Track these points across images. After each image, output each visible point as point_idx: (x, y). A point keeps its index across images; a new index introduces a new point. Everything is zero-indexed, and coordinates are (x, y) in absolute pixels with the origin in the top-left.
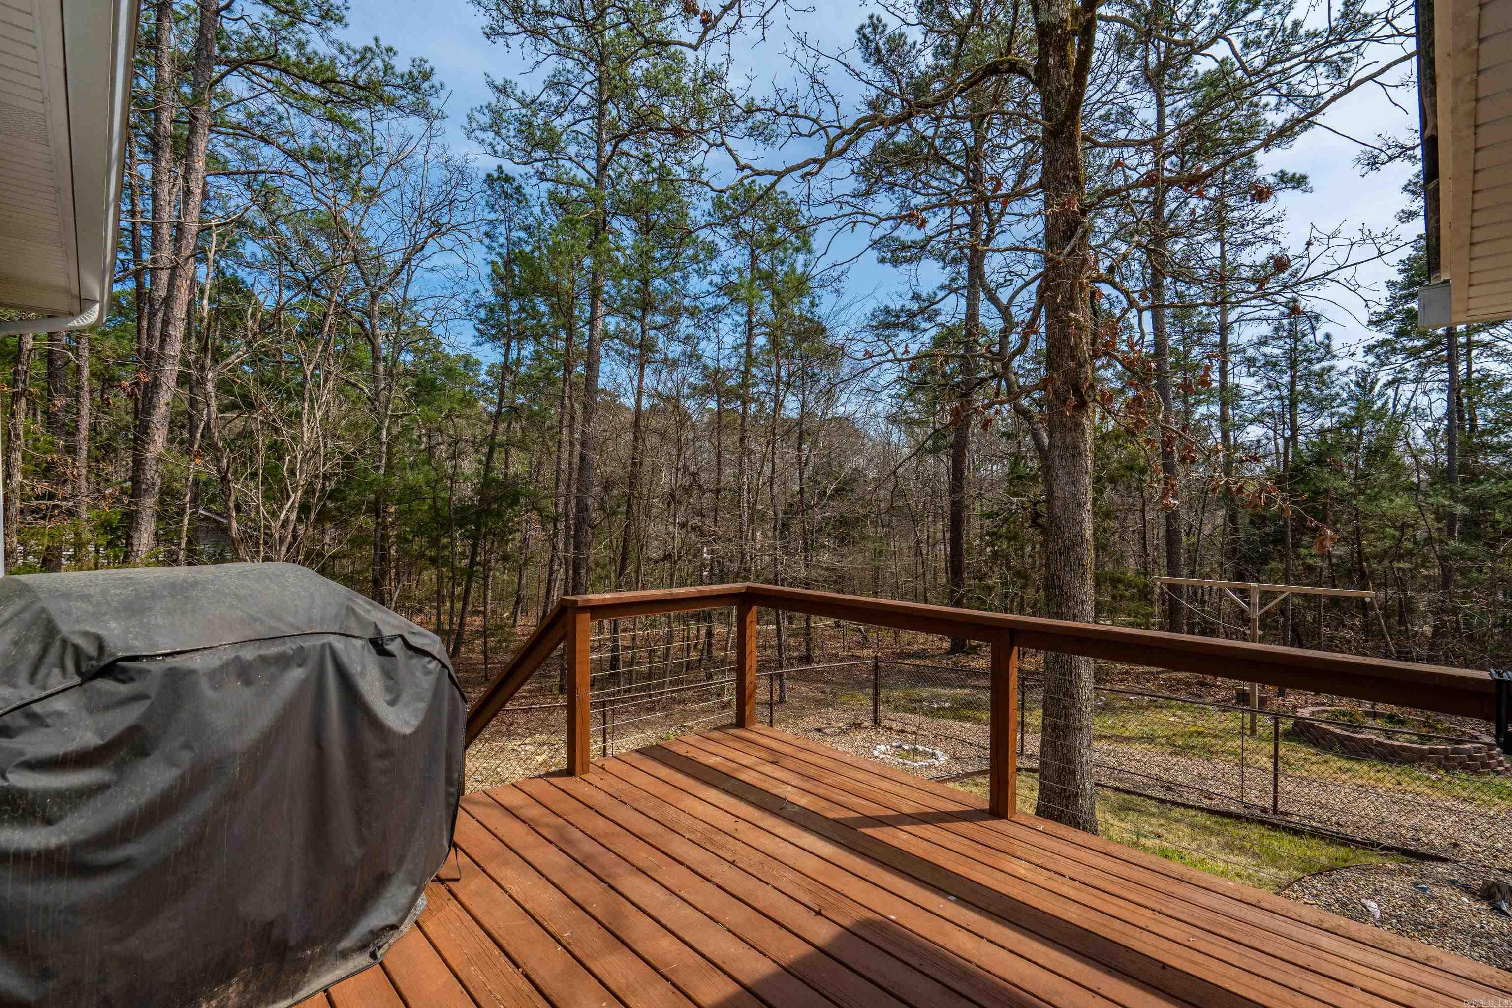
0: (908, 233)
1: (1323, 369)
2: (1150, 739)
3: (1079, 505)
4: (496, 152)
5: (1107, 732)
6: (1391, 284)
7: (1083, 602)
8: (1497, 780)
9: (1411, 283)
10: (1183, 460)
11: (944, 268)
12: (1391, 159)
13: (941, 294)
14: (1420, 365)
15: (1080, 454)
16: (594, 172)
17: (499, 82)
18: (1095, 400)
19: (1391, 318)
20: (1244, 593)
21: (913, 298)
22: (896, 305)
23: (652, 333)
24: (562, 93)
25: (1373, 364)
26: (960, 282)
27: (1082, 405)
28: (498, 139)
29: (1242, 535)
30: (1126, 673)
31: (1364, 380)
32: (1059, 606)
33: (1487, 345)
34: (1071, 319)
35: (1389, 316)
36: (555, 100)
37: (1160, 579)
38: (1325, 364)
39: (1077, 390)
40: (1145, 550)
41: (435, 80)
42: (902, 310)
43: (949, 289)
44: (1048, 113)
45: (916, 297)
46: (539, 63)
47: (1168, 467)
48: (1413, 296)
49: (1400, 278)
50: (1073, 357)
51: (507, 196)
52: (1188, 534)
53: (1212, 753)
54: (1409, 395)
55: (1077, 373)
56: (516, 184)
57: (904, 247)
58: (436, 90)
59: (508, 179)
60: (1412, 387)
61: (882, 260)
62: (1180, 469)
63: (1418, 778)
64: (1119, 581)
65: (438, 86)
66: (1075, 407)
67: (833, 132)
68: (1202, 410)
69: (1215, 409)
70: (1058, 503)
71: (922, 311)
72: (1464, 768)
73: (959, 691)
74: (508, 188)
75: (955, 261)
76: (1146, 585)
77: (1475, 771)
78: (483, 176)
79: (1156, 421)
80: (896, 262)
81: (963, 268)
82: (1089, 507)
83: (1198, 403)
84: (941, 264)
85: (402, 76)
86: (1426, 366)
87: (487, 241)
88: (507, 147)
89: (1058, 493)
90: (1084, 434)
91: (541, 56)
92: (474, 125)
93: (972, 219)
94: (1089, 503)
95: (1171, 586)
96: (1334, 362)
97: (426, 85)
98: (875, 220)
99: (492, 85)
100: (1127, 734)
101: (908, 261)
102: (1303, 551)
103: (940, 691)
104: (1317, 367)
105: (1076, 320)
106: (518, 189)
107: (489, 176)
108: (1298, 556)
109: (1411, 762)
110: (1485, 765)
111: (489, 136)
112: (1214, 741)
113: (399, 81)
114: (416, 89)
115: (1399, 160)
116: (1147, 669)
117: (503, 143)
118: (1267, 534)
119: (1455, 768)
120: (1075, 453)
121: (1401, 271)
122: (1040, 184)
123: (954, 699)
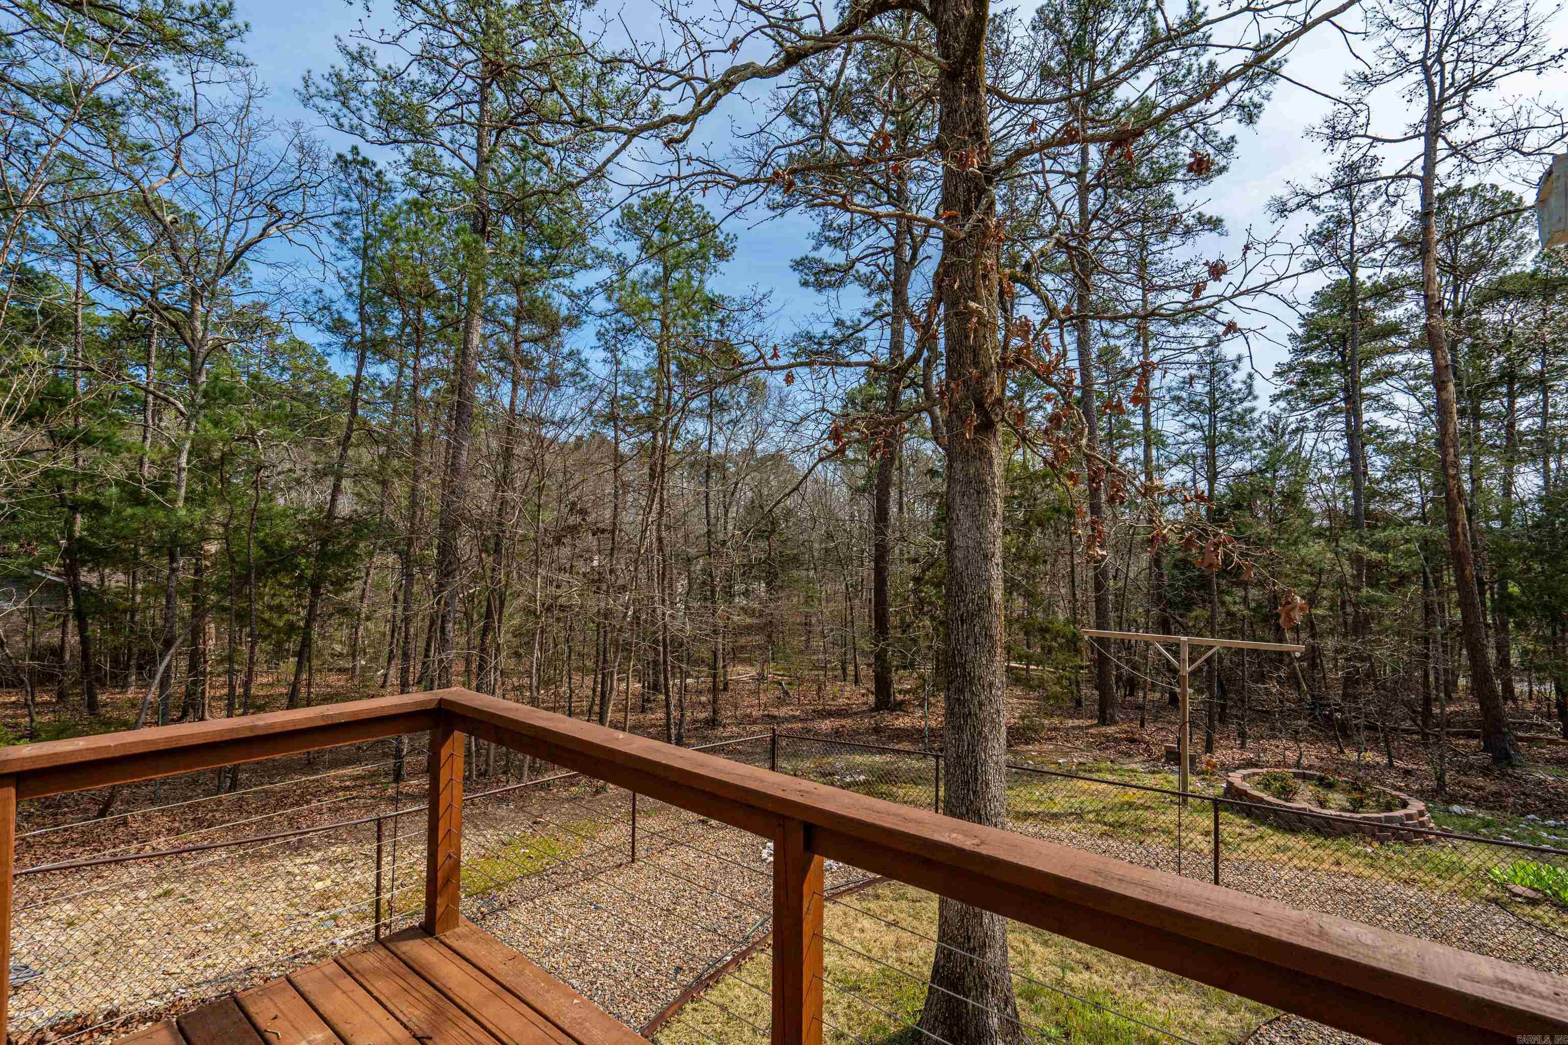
0: (832, 256)
1: (1245, 411)
2: (1079, 816)
3: (986, 557)
4: (341, 125)
5: (1033, 809)
6: (1293, 337)
7: (991, 685)
8: (1432, 851)
9: (1309, 338)
10: (1111, 500)
11: (869, 295)
12: (1299, 206)
13: (865, 321)
14: (1319, 415)
15: (987, 492)
16: (473, 162)
17: (353, 48)
18: (1003, 420)
19: (1294, 369)
20: (1174, 648)
21: (836, 324)
22: (817, 330)
23: (525, 346)
24: (439, 72)
25: (1285, 410)
26: (885, 308)
27: (987, 427)
28: (345, 110)
29: (1166, 580)
30: (1056, 729)
31: (1276, 425)
32: (961, 691)
33: (1376, 398)
34: (972, 312)
35: (1291, 368)
36: (429, 79)
37: (1089, 632)
38: (1246, 404)
39: (980, 405)
40: (1074, 595)
41: (239, 18)
42: (824, 337)
43: (875, 315)
44: (944, 47)
45: (839, 323)
46: (406, 31)
47: (1095, 509)
48: (1313, 349)
49: (1300, 332)
50: (976, 364)
51: (367, 183)
52: (1115, 578)
53: (1143, 831)
54: (1312, 443)
55: (979, 381)
56: (376, 169)
57: (828, 270)
58: (238, 32)
59: (365, 162)
60: (1315, 435)
61: (805, 284)
62: (1107, 511)
63: (1356, 855)
64: (1047, 630)
65: (243, 28)
66: (978, 429)
67: (701, 87)
68: (1127, 453)
69: (1140, 451)
70: (959, 554)
71: (845, 339)
72: (1397, 839)
73: (877, 758)
74: (368, 174)
75: (881, 288)
76: (1074, 634)
77: (1408, 842)
78: (333, 156)
79: (1079, 448)
80: (820, 286)
81: (888, 296)
82: (998, 559)
83: (1123, 446)
84: (867, 291)
85: (192, 9)
86: (1324, 415)
87: (336, 232)
88: (356, 121)
89: (959, 542)
90: (991, 464)
91: (408, 25)
92: (312, 90)
93: (897, 242)
94: (998, 554)
95: (1100, 640)
96: (1254, 404)
97: (225, 24)
98: (732, 183)
99: (344, 50)
100: (1055, 810)
101: (831, 285)
102: (1228, 599)
103: (858, 759)
104: (1239, 409)
105: (979, 314)
106: (379, 174)
107: (340, 156)
108: (1223, 603)
109: (1345, 834)
110: (1418, 834)
111: (334, 106)
112: (1147, 814)
113: (187, 15)
114: (212, 27)
115: (1305, 208)
116: (1077, 722)
117: (351, 115)
118: (1191, 578)
119: (1388, 839)
120: (981, 490)
121: (1302, 326)
122: (939, 145)
123: (871, 771)
